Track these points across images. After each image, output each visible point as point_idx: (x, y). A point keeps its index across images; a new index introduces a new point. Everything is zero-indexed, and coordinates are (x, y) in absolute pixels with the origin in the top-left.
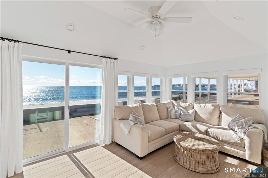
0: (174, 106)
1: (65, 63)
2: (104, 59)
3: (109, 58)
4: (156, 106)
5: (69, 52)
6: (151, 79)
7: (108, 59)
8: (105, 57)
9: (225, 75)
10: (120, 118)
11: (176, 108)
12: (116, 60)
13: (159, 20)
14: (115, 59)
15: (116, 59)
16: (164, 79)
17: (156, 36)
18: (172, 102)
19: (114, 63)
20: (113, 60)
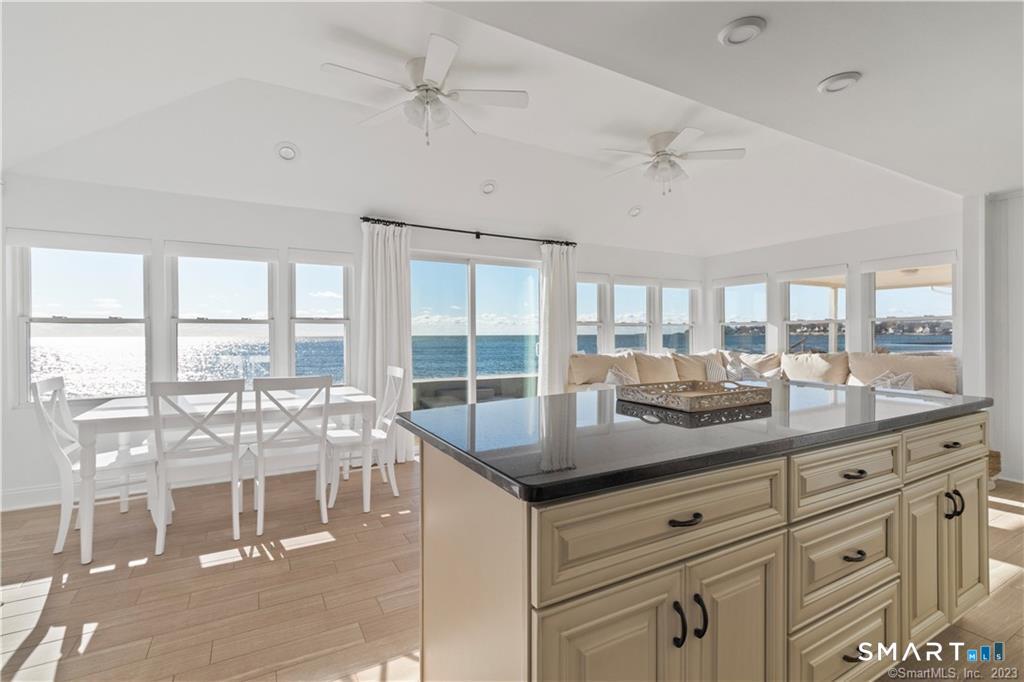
0: (724, 363)
1: (468, 260)
2: (545, 248)
3: (557, 242)
4: (673, 363)
5: (478, 235)
6: (661, 292)
7: (555, 245)
8: (550, 242)
9: (867, 271)
10: (585, 381)
11: (729, 367)
12: (570, 247)
13: (672, 158)
14: (567, 244)
15: (571, 243)
16: (700, 291)
17: (664, 194)
18: (722, 354)
19: (567, 254)
20: (565, 247)
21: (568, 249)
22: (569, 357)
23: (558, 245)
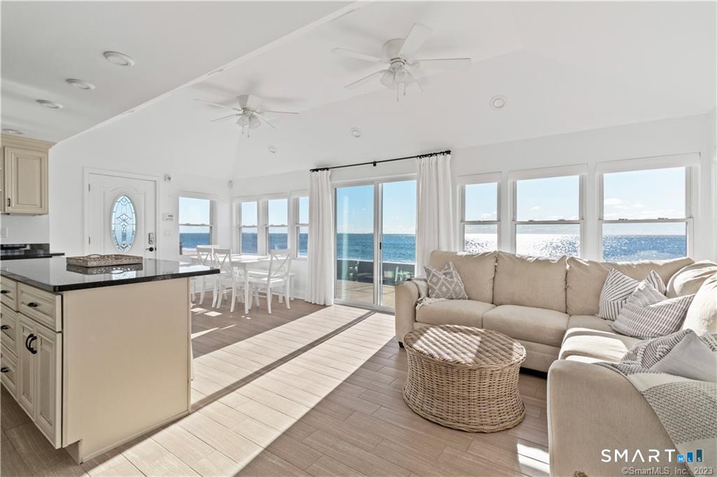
1: (373, 182)
5: (375, 164)
19: (437, 163)
20: (434, 158)
21: (437, 159)
22: (432, 250)
23: (427, 158)
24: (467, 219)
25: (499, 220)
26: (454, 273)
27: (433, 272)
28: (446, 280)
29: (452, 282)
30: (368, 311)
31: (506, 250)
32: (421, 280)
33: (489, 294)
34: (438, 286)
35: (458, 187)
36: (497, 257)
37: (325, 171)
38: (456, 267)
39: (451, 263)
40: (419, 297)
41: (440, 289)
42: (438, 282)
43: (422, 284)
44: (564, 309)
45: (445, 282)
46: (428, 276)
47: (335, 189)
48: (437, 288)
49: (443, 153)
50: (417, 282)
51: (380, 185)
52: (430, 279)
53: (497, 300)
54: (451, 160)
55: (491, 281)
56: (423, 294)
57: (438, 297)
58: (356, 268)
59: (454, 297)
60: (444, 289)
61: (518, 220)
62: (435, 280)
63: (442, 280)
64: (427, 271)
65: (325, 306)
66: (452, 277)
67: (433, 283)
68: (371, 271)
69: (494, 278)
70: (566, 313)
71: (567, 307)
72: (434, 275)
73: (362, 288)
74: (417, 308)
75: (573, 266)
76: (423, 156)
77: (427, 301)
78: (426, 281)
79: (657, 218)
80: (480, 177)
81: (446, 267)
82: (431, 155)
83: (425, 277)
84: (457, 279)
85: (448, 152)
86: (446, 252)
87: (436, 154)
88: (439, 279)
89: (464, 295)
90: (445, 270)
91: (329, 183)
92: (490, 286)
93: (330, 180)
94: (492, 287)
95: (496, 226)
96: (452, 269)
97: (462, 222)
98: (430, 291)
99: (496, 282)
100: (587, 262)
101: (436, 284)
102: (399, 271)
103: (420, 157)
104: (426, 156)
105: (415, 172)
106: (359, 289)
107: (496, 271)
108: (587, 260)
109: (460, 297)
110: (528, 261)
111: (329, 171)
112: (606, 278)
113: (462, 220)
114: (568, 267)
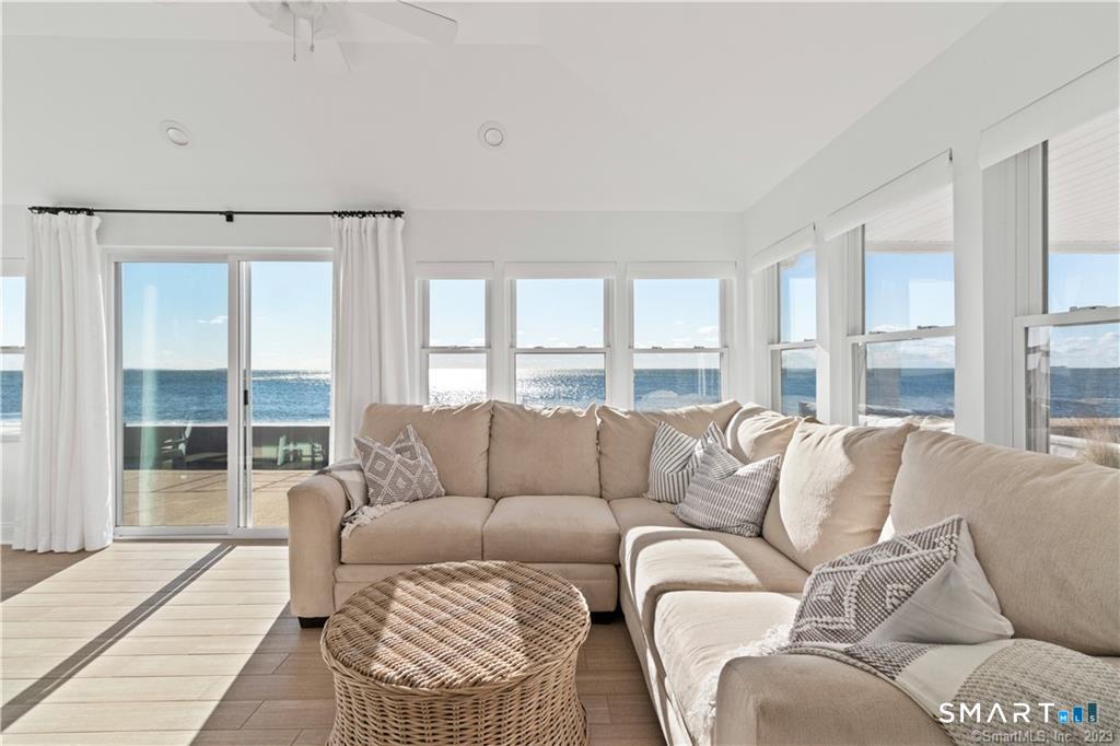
1: (227, 256)
5: (230, 217)
19: (376, 231)
20: (370, 220)
21: (376, 223)
22: (367, 406)
23: (356, 219)
24: (433, 343)
25: (489, 346)
26: (419, 447)
27: (376, 450)
28: (403, 463)
29: (416, 467)
30: (216, 545)
31: (502, 397)
32: (349, 468)
33: (480, 481)
34: (389, 478)
35: (416, 282)
36: (493, 410)
37: (83, 216)
38: (421, 436)
39: (410, 428)
40: (349, 508)
41: (393, 483)
42: (387, 470)
43: (353, 478)
44: (597, 491)
45: (403, 469)
46: (365, 458)
47: (116, 263)
48: (385, 483)
49: (389, 214)
50: (344, 475)
51: (243, 264)
52: (368, 465)
53: (496, 489)
54: (405, 227)
55: (485, 455)
56: (357, 499)
57: (388, 501)
58: (182, 447)
59: (421, 496)
60: (401, 483)
61: (518, 346)
62: (380, 466)
63: (396, 465)
64: (360, 446)
65: (83, 553)
66: (414, 457)
67: (377, 473)
68: (223, 447)
69: (488, 450)
70: (601, 497)
71: (601, 486)
72: (378, 456)
73: (200, 483)
74: (345, 534)
75: (607, 420)
76: (346, 213)
77: (367, 516)
78: (361, 470)
79: (692, 347)
80: (456, 268)
81: (402, 437)
82: (364, 214)
83: (358, 461)
84: (424, 459)
85: (398, 214)
86: (398, 407)
87: (374, 214)
88: (389, 464)
89: (439, 488)
90: (400, 442)
91: (96, 248)
92: (483, 464)
93: (99, 242)
94: (485, 467)
95: (484, 355)
96: (413, 439)
97: (423, 347)
98: (371, 491)
99: (494, 457)
100: (626, 413)
101: (383, 475)
102: (287, 443)
103: (341, 214)
104: (352, 214)
105: (331, 246)
106: (188, 487)
107: (490, 436)
108: (625, 410)
109: (432, 493)
110: (544, 416)
111: (96, 219)
112: (654, 438)
113: (425, 346)
114: (599, 421)
